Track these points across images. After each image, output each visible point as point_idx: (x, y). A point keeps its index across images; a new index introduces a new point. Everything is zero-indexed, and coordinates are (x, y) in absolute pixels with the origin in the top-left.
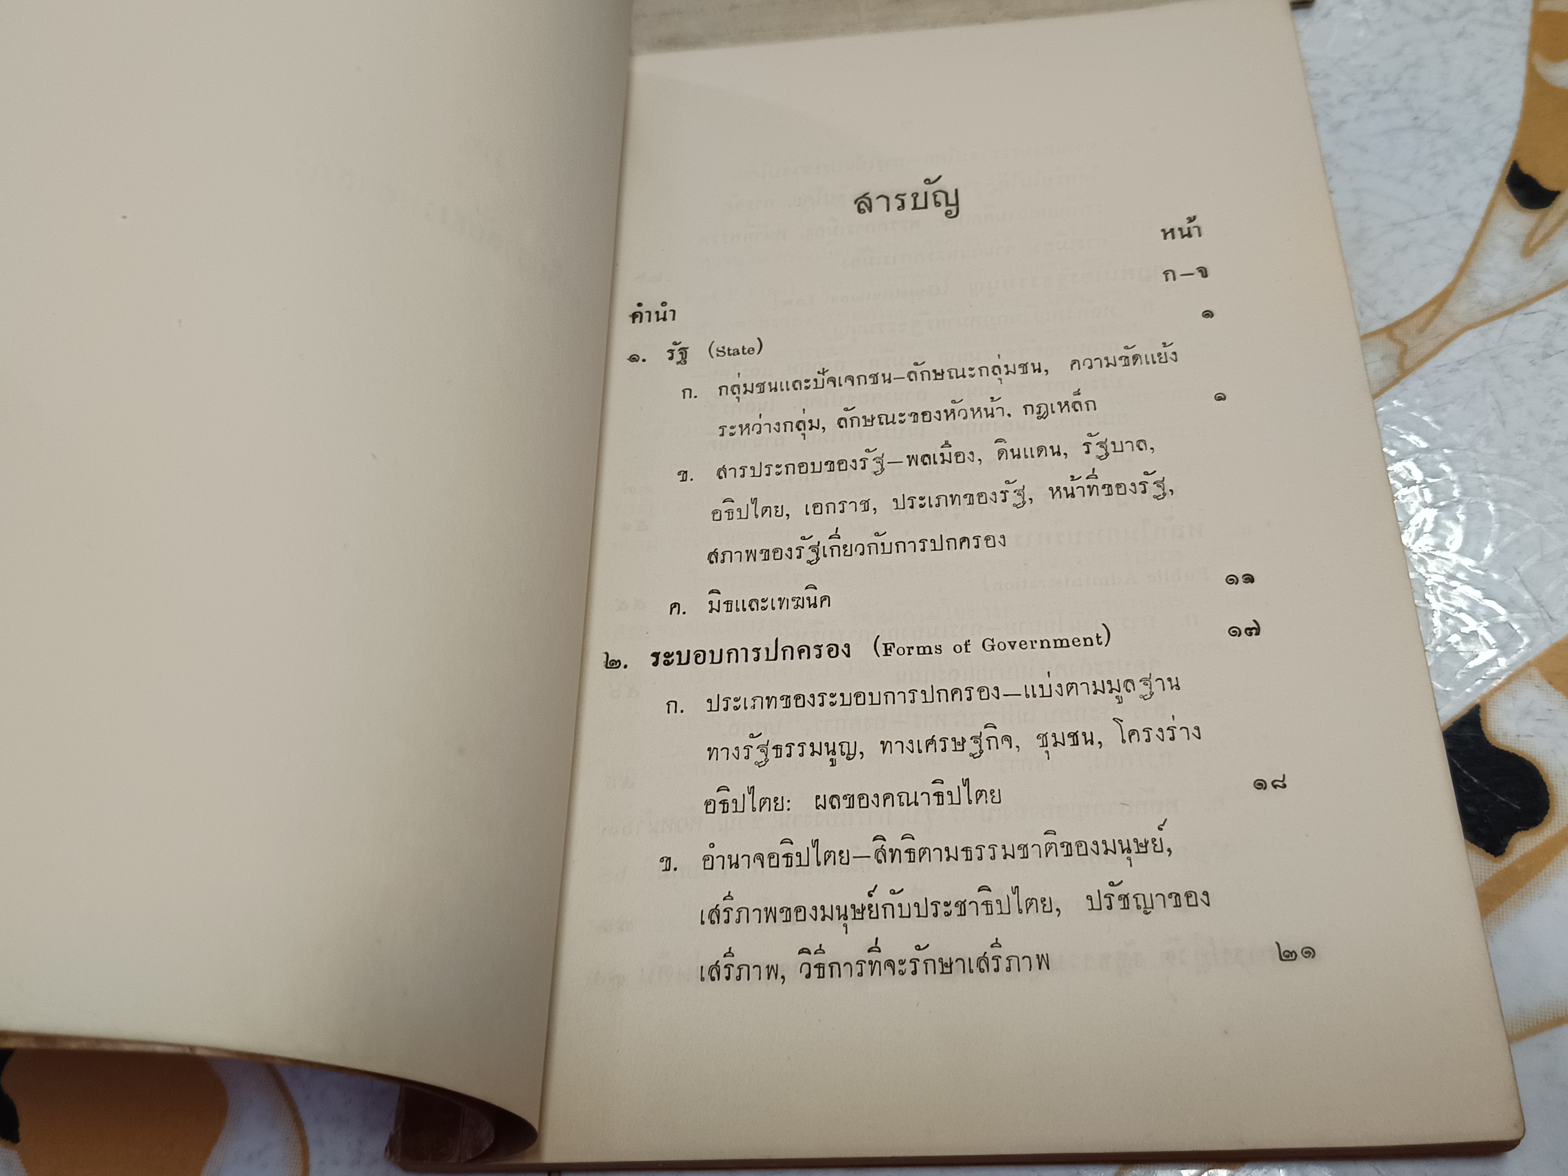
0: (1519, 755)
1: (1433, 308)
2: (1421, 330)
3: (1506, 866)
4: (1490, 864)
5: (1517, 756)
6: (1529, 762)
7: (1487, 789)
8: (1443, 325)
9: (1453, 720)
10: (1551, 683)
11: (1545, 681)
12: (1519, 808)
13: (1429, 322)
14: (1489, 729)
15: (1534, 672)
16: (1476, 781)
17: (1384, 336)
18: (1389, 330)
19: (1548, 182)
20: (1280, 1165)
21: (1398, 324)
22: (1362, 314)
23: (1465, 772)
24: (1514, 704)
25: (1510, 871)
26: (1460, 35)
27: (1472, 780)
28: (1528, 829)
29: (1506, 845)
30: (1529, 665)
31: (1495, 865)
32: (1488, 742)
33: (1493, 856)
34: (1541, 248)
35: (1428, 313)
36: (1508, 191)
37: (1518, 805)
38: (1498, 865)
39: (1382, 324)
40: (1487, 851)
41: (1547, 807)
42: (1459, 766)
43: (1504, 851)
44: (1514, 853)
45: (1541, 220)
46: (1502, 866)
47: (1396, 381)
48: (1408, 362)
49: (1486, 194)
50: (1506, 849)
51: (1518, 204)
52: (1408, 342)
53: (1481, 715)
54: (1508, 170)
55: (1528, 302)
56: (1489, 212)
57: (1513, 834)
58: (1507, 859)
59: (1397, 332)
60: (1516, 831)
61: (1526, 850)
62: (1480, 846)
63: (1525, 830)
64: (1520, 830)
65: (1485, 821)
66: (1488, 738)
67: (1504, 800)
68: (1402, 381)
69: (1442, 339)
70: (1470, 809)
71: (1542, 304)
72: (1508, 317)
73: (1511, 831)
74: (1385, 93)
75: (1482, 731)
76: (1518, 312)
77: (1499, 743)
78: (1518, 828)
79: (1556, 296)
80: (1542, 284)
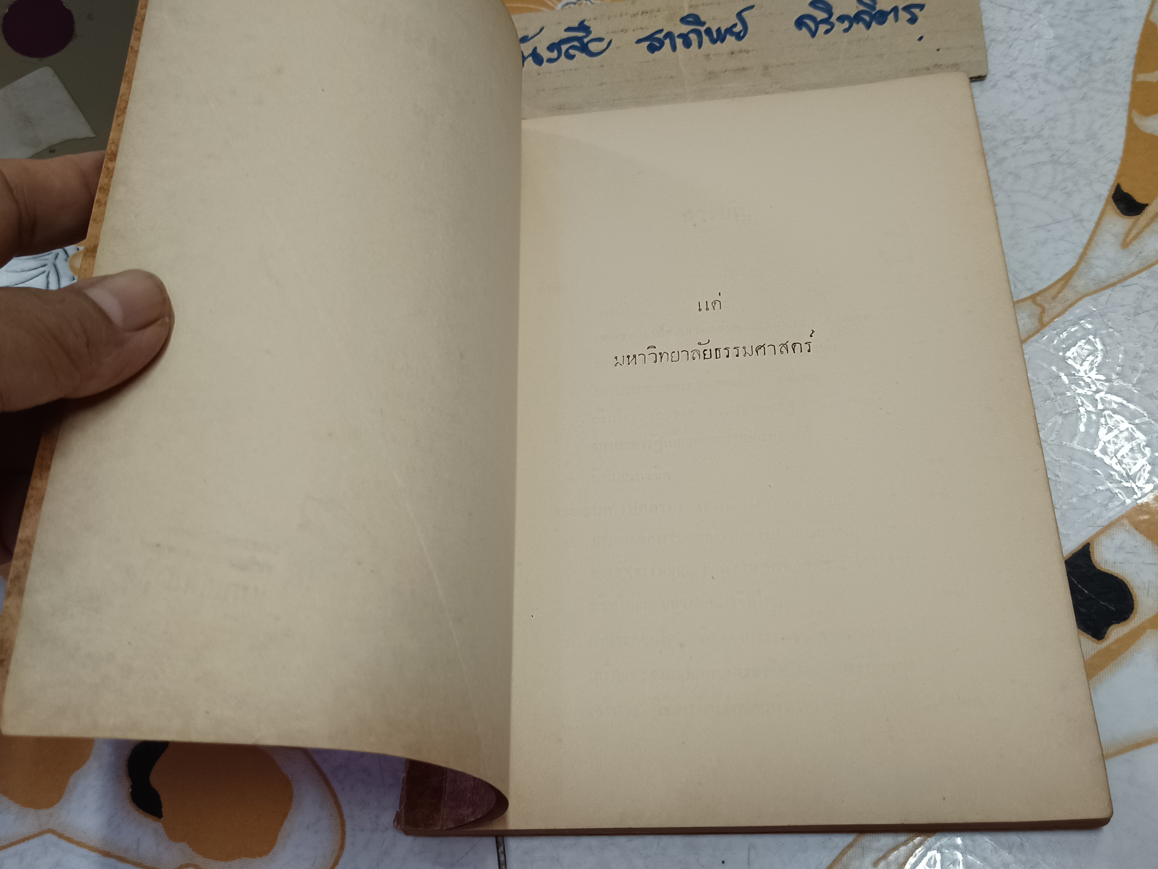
0: (1115, 575)
1: (1062, 282)
2: (1054, 298)
3: (1105, 646)
4: (1095, 645)
5: (1113, 576)
6: (1121, 580)
7: (1093, 597)
8: (1069, 294)
9: (1073, 553)
10: (1136, 529)
11: (1132, 528)
12: (1113, 608)
13: (1059, 292)
14: (1096, 559)
15: (1126, 522)
16: (1086, 592)
17: (1029, 302)
18: (1033, 298)
19: (1140, 198)
20: (959, 835)
21: (1039, 293)
22: (1015, 287)
23: (1080, 586)
24: (1112, 543)
25: (1108, 649)
26: (1083, 98)
27: (1084, 591)
28: (1119, 623)
29: (1105, 633)
30: (1122, 517)
31: (1098, 646)
32: (1095, 567)
33: (1097, 640)
34: (1134, 243)
35: (1059, 286)
36: (1113, 204)
37: (1114, 607)
38: (1100, 646)
39: (1029, 294)
40: (1093, 637)
41: (1133, 609)
42: (1076, 582)
43: (1104, 637)
44: (1110, 638)
45: (1135, 224)
46: (1103, 646)
47: (1038, 331)
48: (1046, 319)
49: (1099, 207)
50: (1106, 636)
51: (1120, 213)
52: (1046, 306)
53: (1091, 550)
54: (1114, 190)
55: (1126, 279)
56: (1100, 218)
57: (1110, 626)
58: (1106, 642)
59: (1039, 299)
60: (1112, 624)
61: (1118, 636)
62: (1088, 634)
63: (1117, 623)
64: (1115, 623)
65: (1092, 617)
66: (1095, 565)
67: (1104, 603)
68: (1041, 331)
69: (1069, 303)
70: (1082, 610)
71: (1134, 280)
72: (1111, 288)
73: (1109, 624)
74: (1033, 138)
75: (1091, 560)
76: (1119, 285)
77: (1102, 567)
78: (1113, 622)
79: (1144, 274)
80: (1135, 267)
